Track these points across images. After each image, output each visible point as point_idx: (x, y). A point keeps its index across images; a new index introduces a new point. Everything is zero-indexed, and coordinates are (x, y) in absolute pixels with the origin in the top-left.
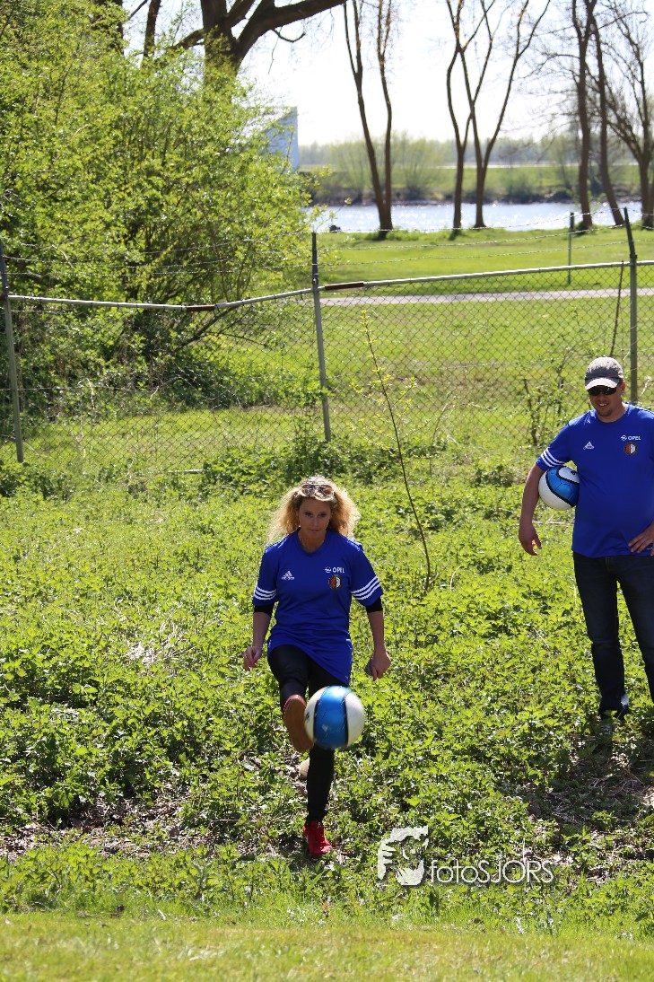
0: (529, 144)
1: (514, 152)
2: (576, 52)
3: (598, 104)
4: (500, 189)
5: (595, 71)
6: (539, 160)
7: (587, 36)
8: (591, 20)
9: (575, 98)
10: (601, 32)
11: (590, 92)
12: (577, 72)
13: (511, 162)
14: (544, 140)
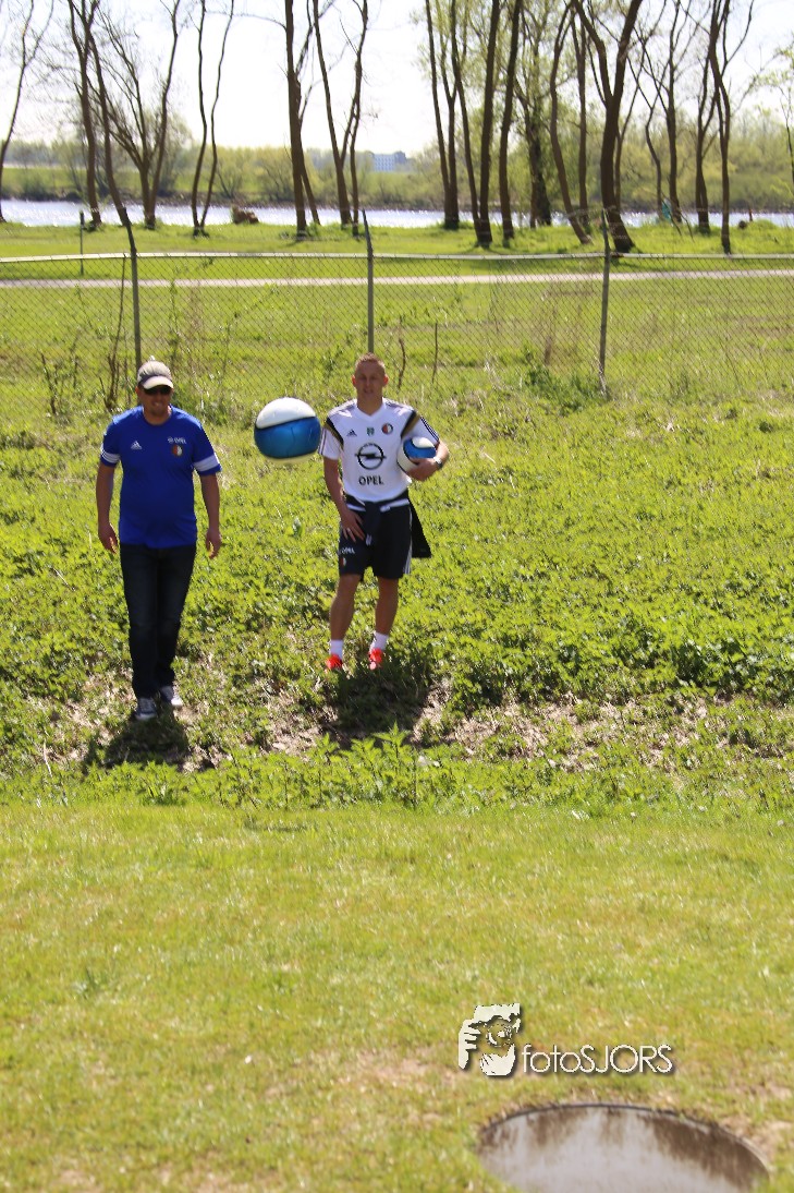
0: (42, 147)
1: (27, 154)
2: (78, 66)
3: (101, 115)
4: (17, 187)
5: (96, 85)
6: (51, 162)
7: (87, 52)
8: (89, 37)
9: (79, 108)
10: (99, 49)
11: (93, 104)
12: (80, 84)
13: (25, 162)
14: (55, 145)
